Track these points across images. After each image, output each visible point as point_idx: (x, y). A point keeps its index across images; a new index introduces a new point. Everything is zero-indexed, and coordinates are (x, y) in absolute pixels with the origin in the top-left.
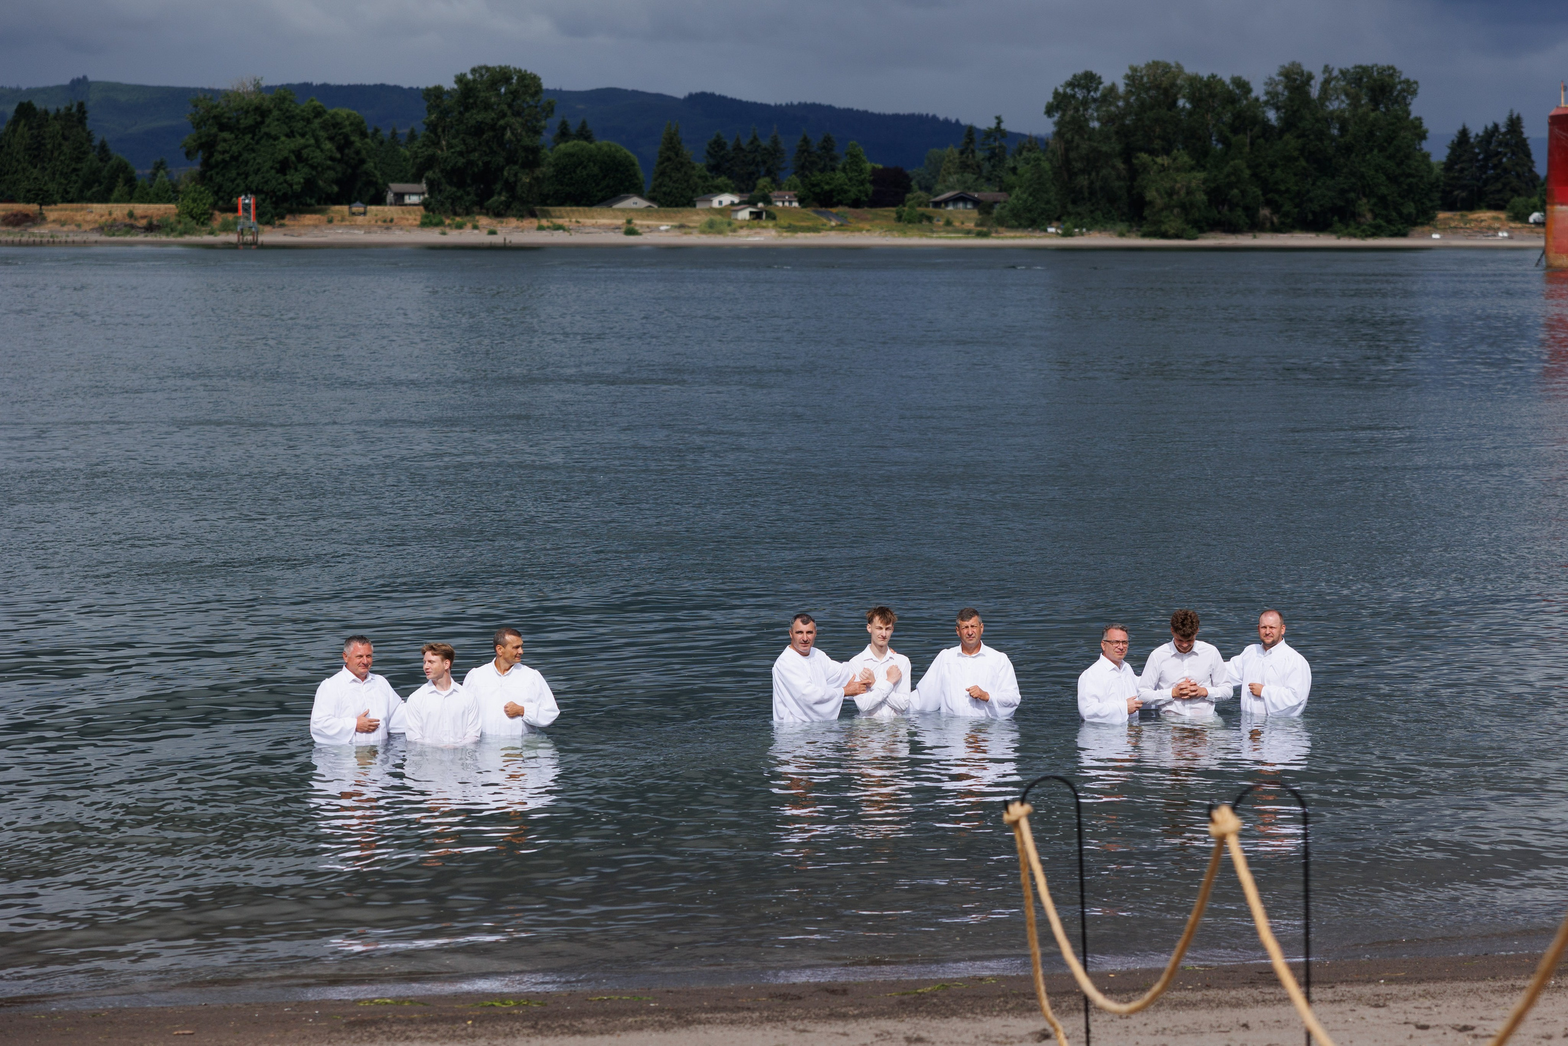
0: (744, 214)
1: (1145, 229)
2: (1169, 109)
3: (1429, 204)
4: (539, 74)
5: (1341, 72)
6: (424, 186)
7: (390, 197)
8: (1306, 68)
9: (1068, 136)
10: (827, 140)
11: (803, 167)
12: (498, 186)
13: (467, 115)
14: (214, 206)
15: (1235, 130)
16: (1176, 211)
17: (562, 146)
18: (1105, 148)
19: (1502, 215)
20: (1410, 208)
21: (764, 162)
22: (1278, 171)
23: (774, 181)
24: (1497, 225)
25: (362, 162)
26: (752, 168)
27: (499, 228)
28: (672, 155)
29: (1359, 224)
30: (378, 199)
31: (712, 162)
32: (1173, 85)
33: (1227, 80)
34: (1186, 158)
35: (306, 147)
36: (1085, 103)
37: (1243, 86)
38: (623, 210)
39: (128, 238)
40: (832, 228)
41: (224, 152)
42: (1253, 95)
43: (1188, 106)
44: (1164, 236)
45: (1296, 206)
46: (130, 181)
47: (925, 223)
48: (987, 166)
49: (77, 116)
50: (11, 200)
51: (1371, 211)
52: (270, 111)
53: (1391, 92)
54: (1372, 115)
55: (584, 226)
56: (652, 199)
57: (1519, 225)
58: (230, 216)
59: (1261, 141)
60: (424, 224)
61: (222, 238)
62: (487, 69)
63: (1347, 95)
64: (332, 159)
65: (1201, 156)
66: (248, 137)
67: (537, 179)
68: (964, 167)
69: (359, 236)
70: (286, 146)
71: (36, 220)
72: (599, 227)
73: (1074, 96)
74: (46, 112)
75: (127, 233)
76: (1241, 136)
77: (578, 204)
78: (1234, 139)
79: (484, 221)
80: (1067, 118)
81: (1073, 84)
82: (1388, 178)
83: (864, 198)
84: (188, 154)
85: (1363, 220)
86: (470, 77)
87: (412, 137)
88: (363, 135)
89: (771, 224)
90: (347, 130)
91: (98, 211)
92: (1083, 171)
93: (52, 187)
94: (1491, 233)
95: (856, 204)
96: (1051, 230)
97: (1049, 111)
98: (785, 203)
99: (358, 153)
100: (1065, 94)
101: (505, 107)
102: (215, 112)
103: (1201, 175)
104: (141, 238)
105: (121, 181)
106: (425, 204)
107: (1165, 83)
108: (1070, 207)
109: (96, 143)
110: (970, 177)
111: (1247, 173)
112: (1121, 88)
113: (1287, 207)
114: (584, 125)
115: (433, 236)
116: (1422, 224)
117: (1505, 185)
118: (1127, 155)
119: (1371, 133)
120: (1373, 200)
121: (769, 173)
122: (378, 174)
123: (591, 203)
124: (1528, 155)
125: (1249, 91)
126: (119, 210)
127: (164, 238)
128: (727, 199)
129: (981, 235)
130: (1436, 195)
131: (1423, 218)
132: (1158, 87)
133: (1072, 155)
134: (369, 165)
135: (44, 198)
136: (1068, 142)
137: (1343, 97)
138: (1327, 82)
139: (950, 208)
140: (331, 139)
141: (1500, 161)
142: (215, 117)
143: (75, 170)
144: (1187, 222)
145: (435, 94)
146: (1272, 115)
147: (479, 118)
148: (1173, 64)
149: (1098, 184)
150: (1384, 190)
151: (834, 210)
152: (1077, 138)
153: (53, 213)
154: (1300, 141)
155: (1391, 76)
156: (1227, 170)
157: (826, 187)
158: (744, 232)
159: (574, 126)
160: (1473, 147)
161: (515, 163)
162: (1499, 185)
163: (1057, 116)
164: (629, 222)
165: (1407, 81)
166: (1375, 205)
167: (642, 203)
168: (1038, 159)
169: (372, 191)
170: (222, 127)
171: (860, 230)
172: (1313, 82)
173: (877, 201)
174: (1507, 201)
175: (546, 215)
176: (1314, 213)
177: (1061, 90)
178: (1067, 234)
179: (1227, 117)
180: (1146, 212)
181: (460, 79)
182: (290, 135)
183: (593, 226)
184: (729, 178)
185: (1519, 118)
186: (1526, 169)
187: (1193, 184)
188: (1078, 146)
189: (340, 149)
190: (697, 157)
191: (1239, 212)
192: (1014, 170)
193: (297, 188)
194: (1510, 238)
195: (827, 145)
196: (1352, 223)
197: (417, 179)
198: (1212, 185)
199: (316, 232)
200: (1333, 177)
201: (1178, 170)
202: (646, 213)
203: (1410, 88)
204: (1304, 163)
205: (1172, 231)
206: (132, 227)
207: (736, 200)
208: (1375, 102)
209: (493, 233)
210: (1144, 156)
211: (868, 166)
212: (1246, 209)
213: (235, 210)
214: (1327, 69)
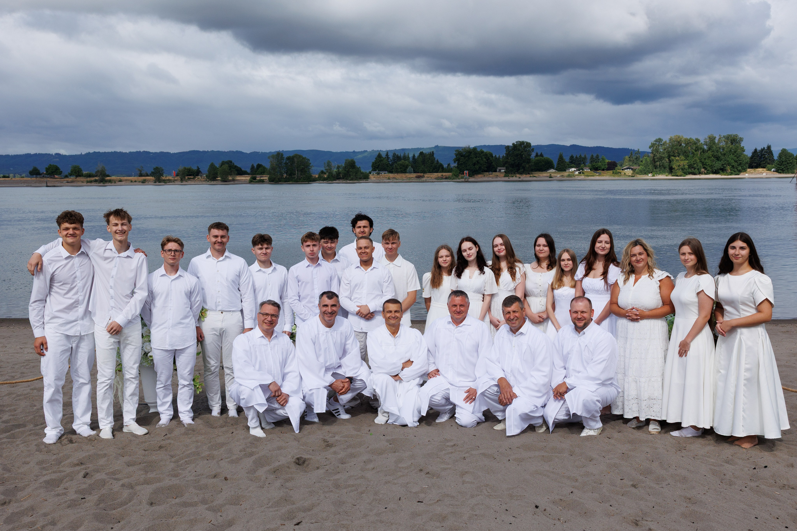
0: (577, 173)
1: (672, 174)
2: (680, 146)
3: (745, 167)
4: (531, 142)
5: (724, 136)
6: (505, 168)
7: (498, 170)
8: (714, 136)
9: (654, 153)
10: (597, 155)
11: (591, 162)
12: (521, 168)
13: (514, 152)
14: (460, 173)
15: (696, 151)
16: (680, 170)
17: (536, 158)
18: (663, 156)
19: (765, 169)
20: (740, 168)
21: (583, 161)
22: (706, 160)
23: (585, 165)
24: (763, 172)
25: (492, 163)
26: (580, 162)
27: (521, 177)
28: (561, 160)
29: (727, 172)
30: (495, 171)
31: (570, 161)
32: (681, 140)
33: (694, 139)
34: (683, 158)
35: (479, 160)
36: (658, 145)
37: (698, 140)
38: (549, 172)
39: (441, 180)
40: (597, 176)
41: (462, 161)
42: (700, 142)
43: (684, 145)
44: (677, 176)
45: (711, 168)
46: (443, 168)
47: (619, 174)
48: (635, 161)
49: (432, 154)
50: (419, 173)
51: (730, 169)
52: (472, 152)
53: (736, 140)
54: (731, 146)
55: (540, 176)
56: (556, 170)
57: (769, 172)
58: (463, 175)
59: (702, 153)
60: (505, 176)
61: (461, 180)
62: (519, 141)
63: (725, 141)
64: (485, 162)
65: (687, 157)
66: (467, 158)
67: (530, 166)
68: (630, 161)
69: (490, 179)
70: (475, 160)
71: (423, 177)
72: (544, 176)
73: (656, 144)
74: (426, 154)
75: (441, 179)
76: (697, 152)
77: (540, 171)
78: (695, 153)
79: (518, 175)
80: (654, 149)
81: (656, 141)
82: (735, 161)
83: (605, 169)
84: (454, 162)
85: (728, 171)
86: (515, 143)
87: (503, 157)
88: (492, 157)
89: (583, 175)
90: (489, 156)
91: (435, 175)
92: (657, 161)
93: (426, 169)
94: (761, 174)
95: (603, 170)
96: (649, 175)
97: (650, 148)
98: (587, 170)
99: (491, 161)
100: (654, 144)
101: (523, 150)
102: (460, 153)
103: (687, 161)
104: (444, 180)
105: (441, 168)
106: (505, 172)
107: (679, 140)
108: (654, 170)
109: (436, 160)
110: (631, 163)
111: (698, 161)
112: (668, 142)
113: (709, 168)
114: (541, 153)
115: (507, 179)
116: (743, 172)
117: (766, 162)
118: (669, 157)
119: (731, 150)
120: (730, 167)
121: (584, 163)
122: (495, 165)
123: (542, 171)
124: (772, 155)
125: (700, 141)
126: (440, 174)
127: (449, 180)
128: (573, 169)
129: (632, 176)
130: (747, 165)
131: (744, 170)
132: (677, 141)
133: (655, 158)
134: (494, 163)
135: (424, 172)
136: (654, 155)
137: (724, 142)
138: (720, 138)
139: (626, 170)
140: (485, 158)
141: (765, 156)
142: (460, 154)
143: (432, 166)
144: (683, 172)
145: (507, 147)
146: (705, 147)
147: (517, 152)
148: (681, 136)
149: (661, 164)
150: (733, 164)
151: (598, 171)
152: (656, 153)
153: (426, 175)
154: (712, 153)
155: (737, 136)
156: (693, 160)
157: (596, 166)
158: (577, 177)
159: (539, 154)
160: (758, 153)
161: (525, 162)
162: (764, 162)
163: (652, 149)
164: (550, 175)
165: (741, 138)
166: (731, 168)
167: (554, 171)
168: (647, 159)
169: (494, 169)
170: (462, 156)
171: (604, 176)
172: (716, 139)
173: (608, 169)
174: (766, 166)
175: (532, 174)
176: (715, 170)
177: (653, 143)
178: (653, 176)
179: (694, 148)
180: (673, 171)
181: (513, 144)
182: (476, 157)
183: (542, 176)
184: (575, 164)
185: (770, 146)
186: (772, 158)
187: (685, 164)
188: (656, 156)
189: (487, 160)
190: (567, 159)
191: (696, 170)
192: (642, 161)
193: (477, 169)
194: (766, 175)
195: (597, 156)
196: (725, 172)
197: (503, 166)
198: (690, 164)
199: (481, 178)
200: (720, 161)
201: (681, 160)
202: (555, 173)
203: (741, 140)
204: (713, 158)
205: (679, 175)
206: (442, 178)
207: (575, 170)
208: (732, 143)
209: (520, 178)
210: (672, 157)
211: (607, 161)
212: (698, 169)
213: (464, 174)
214: (720, 135)
